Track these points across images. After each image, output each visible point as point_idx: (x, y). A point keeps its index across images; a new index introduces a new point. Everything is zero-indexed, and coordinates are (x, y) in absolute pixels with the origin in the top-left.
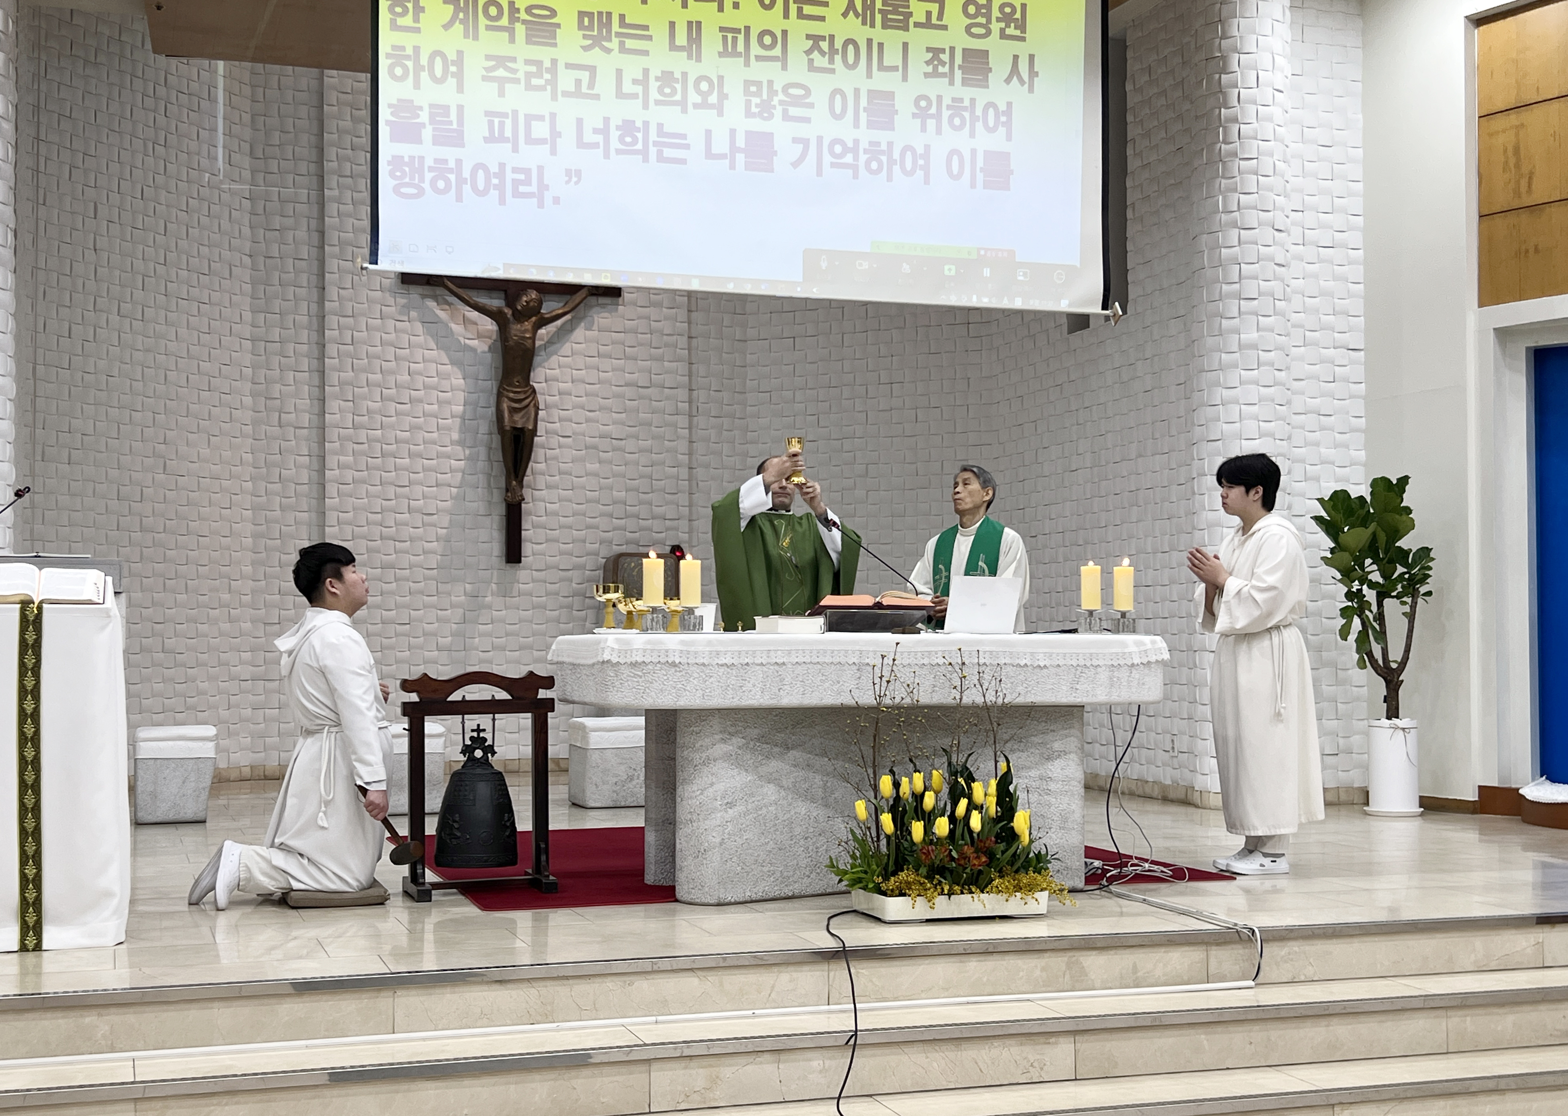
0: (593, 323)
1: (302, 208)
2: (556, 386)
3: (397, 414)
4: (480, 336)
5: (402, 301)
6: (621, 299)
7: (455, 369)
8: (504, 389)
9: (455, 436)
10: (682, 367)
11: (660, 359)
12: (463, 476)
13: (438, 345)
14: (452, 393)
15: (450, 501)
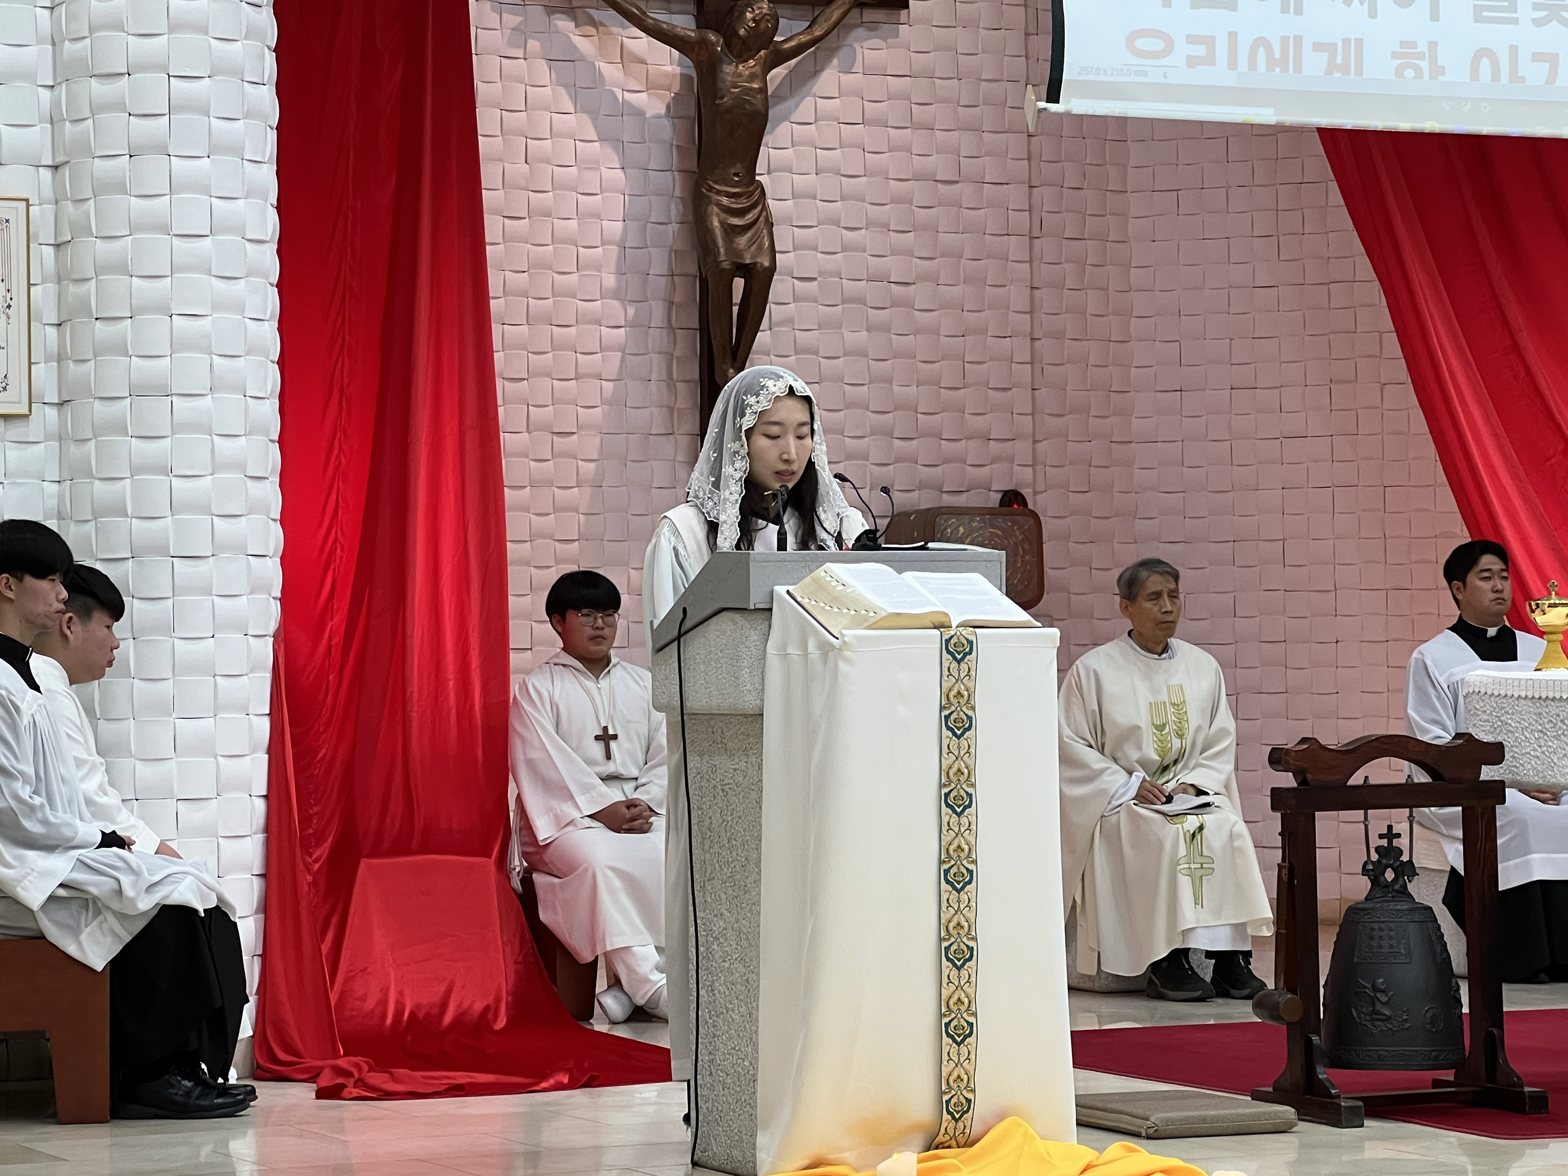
4: (650, 86)
7: (608, 150)
8: (711, 189)
9: (610, 280)
11: (976, 127)
12: (623, 359)
13: (578, 104)
14: (603, 199)
15: (600, 408)
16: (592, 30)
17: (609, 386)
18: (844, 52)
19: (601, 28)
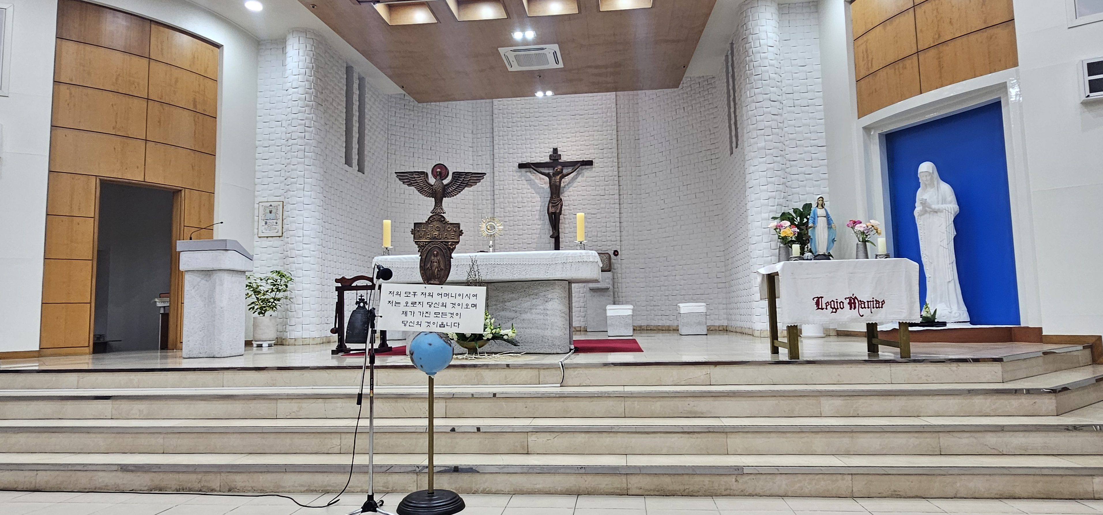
0: (584, 175)
1: (488, 148)
2: (572, 198)
3: (518, 211)
4: (545, 183)
5: (519, 174)
6: (593, 166)
7: (538, 195)
8: (551, 200)
9: (537, 217)
10: (617, 187)
11: (608, 185)
13: (532, 188)
18: (582, 174)
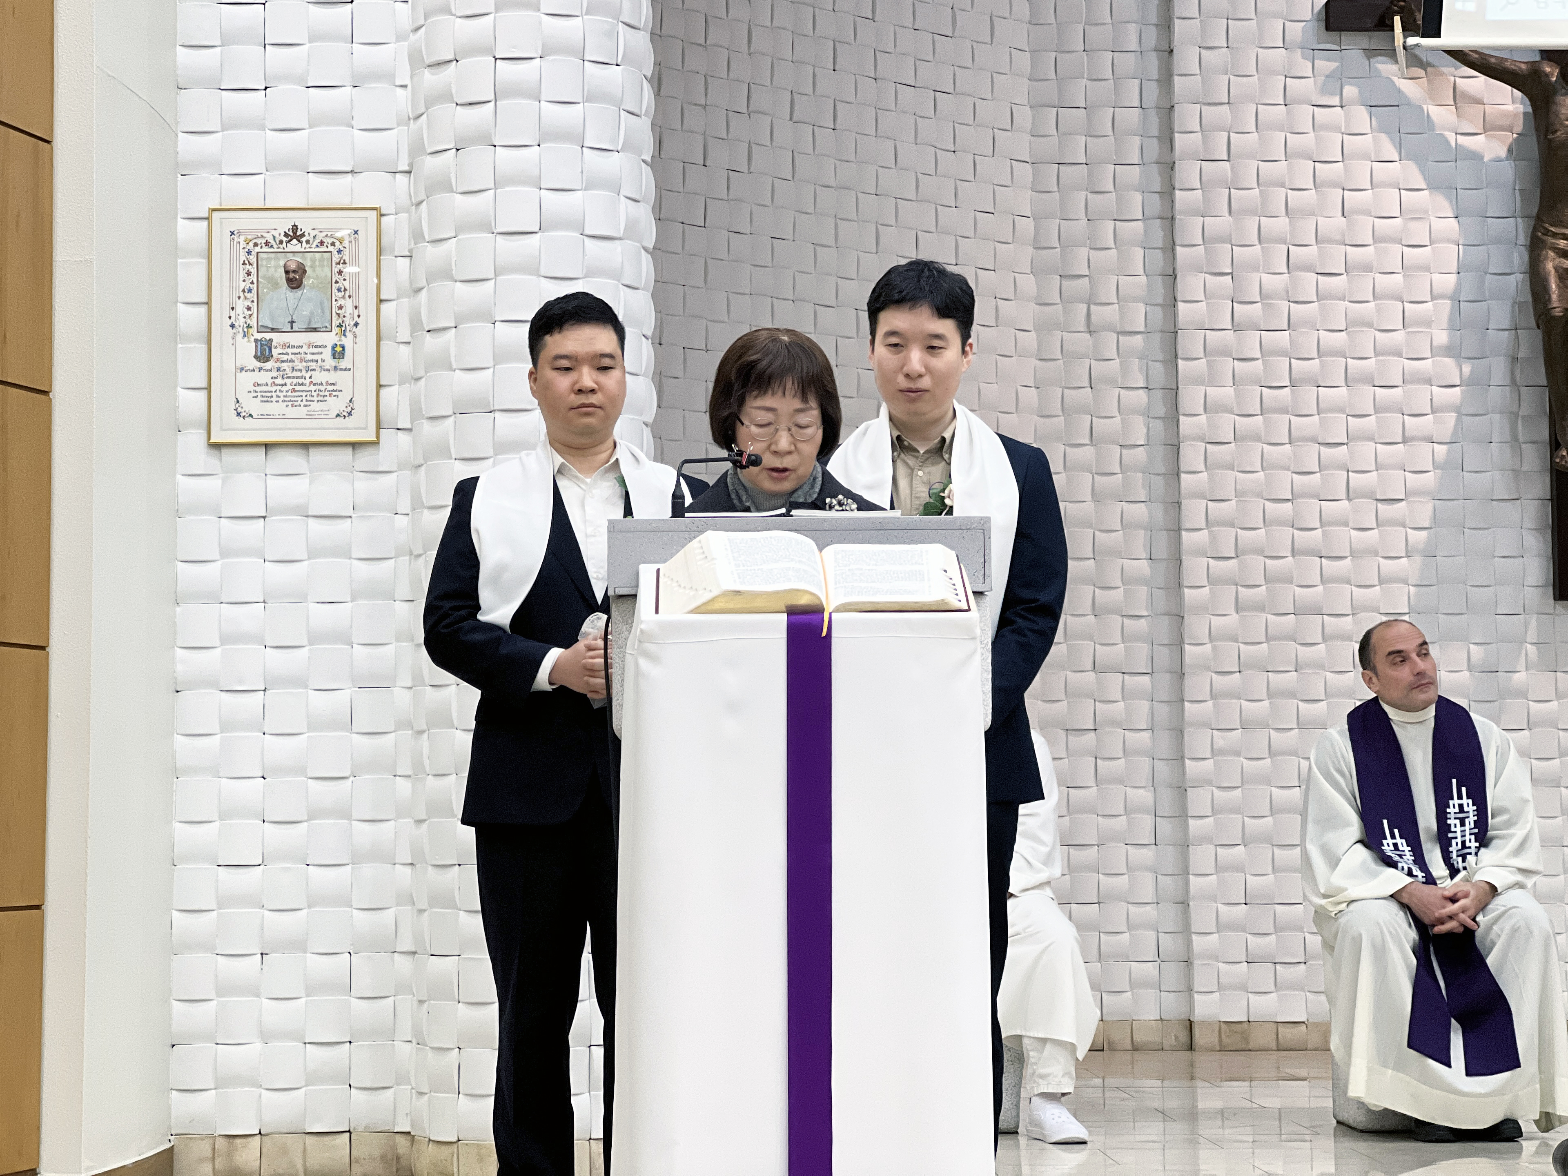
3: (1322, 297)
4: (1488, 127)
5: (1326, 65)
7: (1439, 198)
8: (1547, 232)
9: (1442, 337)
12: (1459, 420)
13: (1403, 150)
14: (1432, 248)
15: (1432, 473)
16: (1420, 72)
17: (1441, 450)
19: (1429, 69)
